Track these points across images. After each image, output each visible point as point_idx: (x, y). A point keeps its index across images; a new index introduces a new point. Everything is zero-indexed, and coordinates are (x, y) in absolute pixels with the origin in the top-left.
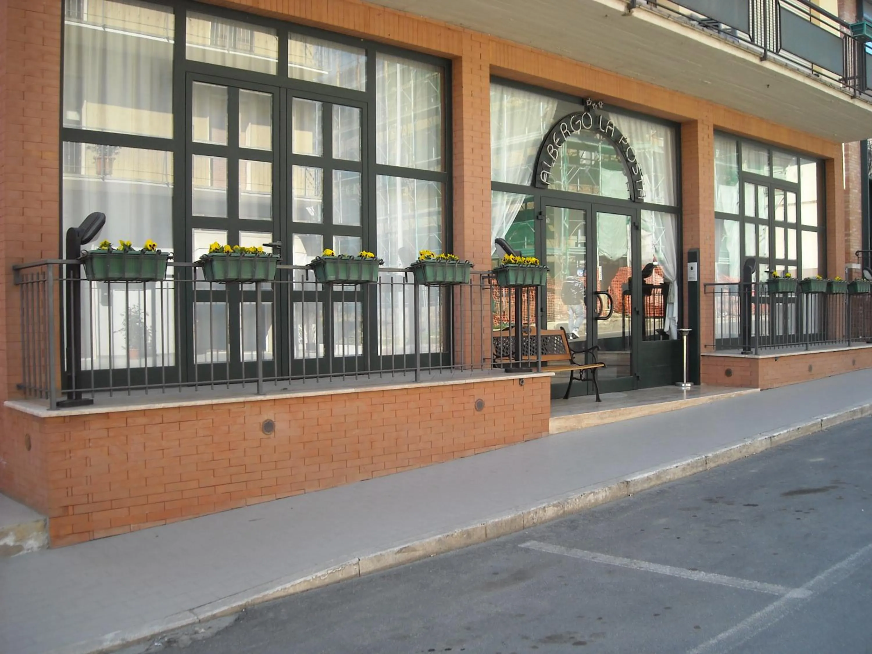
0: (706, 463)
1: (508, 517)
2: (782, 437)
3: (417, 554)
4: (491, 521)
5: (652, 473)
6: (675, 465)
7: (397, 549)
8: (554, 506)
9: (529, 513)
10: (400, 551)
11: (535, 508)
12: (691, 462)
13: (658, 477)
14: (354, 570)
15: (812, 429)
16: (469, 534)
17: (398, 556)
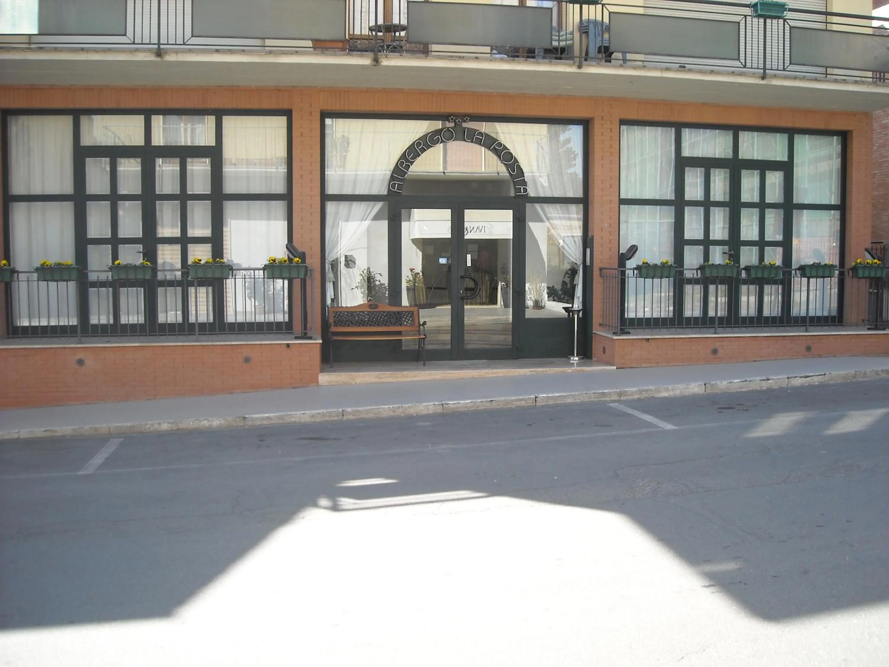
0: (343, 415)
1: (129, 424)
2: (461, 405)
3: (58, 434)
4: (114, 425)
5: (274, 415)
6: (302, 412)
7: (43, 429)
8: (169, 423)
9: (146, 424)
10: (46, 431)
11: (151, 422)
12: (323, 412)
13: (280, 418)
14: (16, 436)
15: (515, 403)
16: (96, 429)
17: (44, 433)
